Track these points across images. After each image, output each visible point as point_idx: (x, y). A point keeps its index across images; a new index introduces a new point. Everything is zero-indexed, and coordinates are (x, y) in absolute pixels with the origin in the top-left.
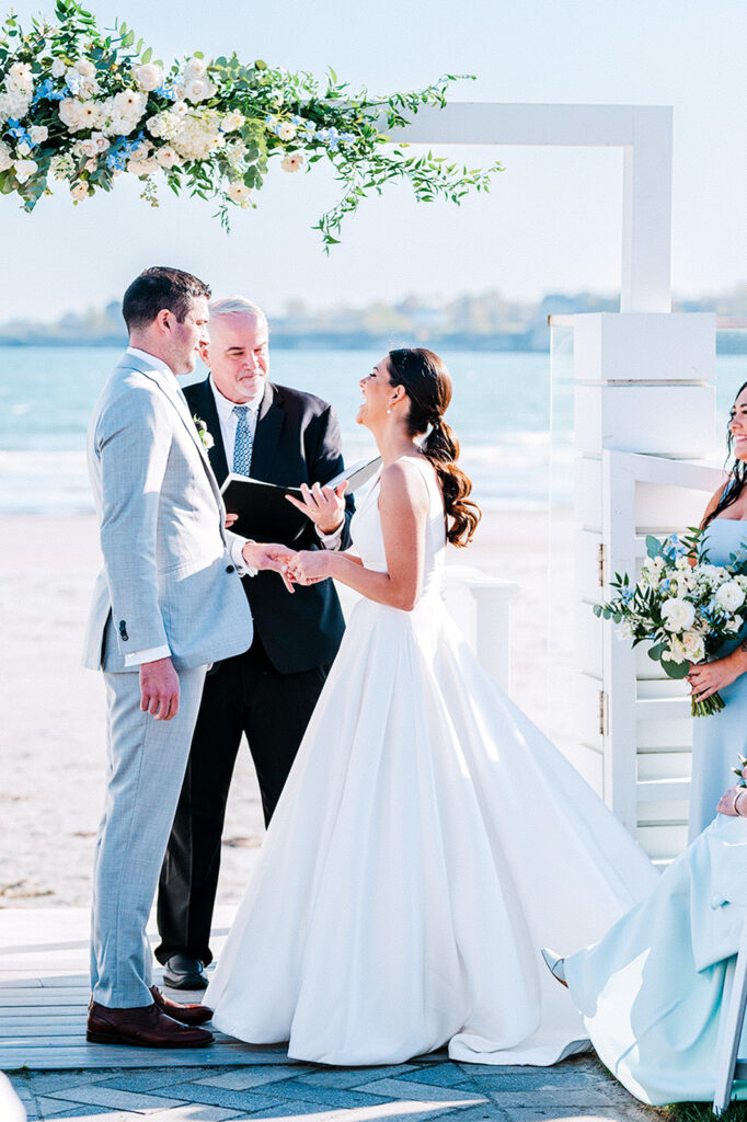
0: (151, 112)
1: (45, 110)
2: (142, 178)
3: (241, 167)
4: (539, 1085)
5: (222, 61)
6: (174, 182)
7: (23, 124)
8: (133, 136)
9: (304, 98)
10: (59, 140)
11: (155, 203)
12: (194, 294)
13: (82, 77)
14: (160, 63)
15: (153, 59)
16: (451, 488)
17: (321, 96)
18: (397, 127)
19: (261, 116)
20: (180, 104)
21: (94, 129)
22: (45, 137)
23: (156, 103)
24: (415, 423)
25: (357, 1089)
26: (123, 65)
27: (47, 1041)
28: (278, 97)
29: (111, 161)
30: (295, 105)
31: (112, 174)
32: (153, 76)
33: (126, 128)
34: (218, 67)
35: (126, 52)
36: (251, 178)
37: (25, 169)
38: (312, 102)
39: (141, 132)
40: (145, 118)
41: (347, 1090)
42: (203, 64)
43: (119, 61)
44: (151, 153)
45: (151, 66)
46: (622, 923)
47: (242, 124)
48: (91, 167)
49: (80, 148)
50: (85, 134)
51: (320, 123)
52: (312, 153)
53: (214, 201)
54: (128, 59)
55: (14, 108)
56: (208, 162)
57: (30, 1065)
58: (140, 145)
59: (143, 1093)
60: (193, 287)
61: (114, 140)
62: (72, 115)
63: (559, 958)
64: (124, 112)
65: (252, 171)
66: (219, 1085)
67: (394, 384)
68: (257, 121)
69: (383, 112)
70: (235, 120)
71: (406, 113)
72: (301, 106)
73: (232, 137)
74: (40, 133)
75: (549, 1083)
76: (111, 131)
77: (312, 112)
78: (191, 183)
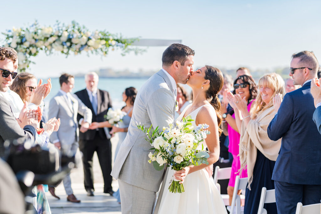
7: (66, 42)
23: (89, 39)
28: (111, 38)
51: (119, 42)
60: (187, 52)
67: (206, 78)
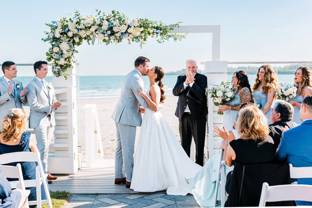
0: (128, 28)
1: (111, 29)
2: (128, 40)
3: (143, 37)
4: (186, 200)
5: (140, 19)
6: (133, 40)
8: (125, 33)
9: (156, 26)
10: (113, 33)
11: (130, 44)
12: (146, 62)
13: (116, 23)
14: (130, 20)
15: (129, 19)
16: (162, 92)
17: (159, 25)
18: (171, 30)
19: (147, 29)
20: (133, 27)
21: (119, 32)
22: (110, 33)
24: (157, 80)
25: (153, 200)
26: (124, 21)
27: (105, 187)
29: (121, 37)
30: (154, 27)
31: (122, 39)
32: (128, 22)
33: (124, 31)
34: (140, 20)
35: (124, 18)
36: (145, 39)
37: (107, 38)
38: (157, 26)
39: (126, 32)
40: (127, 29)
41: (151, 200)
42: (137, 20)
43: (123, 20)
44: (129, 35)
45: (128, 20)
46: (198, 173)
47: (143, 30)
48: (118, 38)
49: (116, 35)
50: (117, 32)
52: (157, 35)
53: (139, 43)
54: (124, 19)
55: (105, 28)
56: (139, 37)
57: (98, 193)
58: (127, 34)
59: (114, 200)
60: (146, 60)
61: (122, 33)
62: (115, 29)
63: (188, 178)
64: (123, 28)
65: (145, 38)
66: (129, 198)
67: (155, 73)
68: (146, 29)
69: (169, 28)
70: (142, 29)
71: (173, 28)
72: (155, 27)
73: (142, 32)
74: (109, 32)
75: (188, 199)
76: (121, 32)
77: (157, 28)
78: (136, 40)
